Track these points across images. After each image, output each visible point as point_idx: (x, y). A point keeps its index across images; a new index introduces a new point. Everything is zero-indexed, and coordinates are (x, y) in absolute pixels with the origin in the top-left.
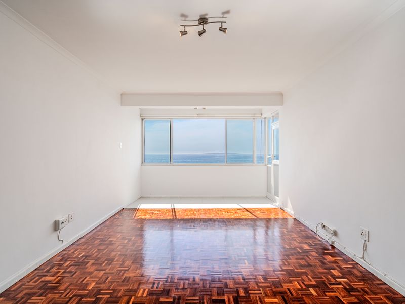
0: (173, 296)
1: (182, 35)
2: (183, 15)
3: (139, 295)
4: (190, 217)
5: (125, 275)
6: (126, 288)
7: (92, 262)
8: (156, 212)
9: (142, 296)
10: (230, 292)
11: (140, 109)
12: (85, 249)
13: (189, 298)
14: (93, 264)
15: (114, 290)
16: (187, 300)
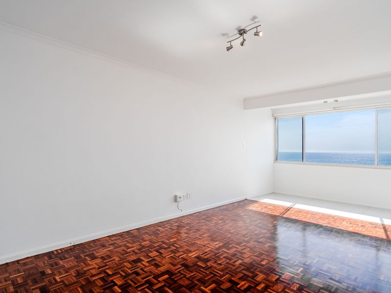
0: (208, 264)
1: (228, 50)
2: (223, 35)
3: (190, 255)
4: (296, 218)
5: (196, 242)
6: (188, 248)
7: (188, 227)
8: (271, 207)
9: (190, 256)
10: (251, 281)
11: (272, 109)
12: (193, 219)
13: (216, 271)
14: (187, 229)
15: (181, 247)
16: (214, 271)
